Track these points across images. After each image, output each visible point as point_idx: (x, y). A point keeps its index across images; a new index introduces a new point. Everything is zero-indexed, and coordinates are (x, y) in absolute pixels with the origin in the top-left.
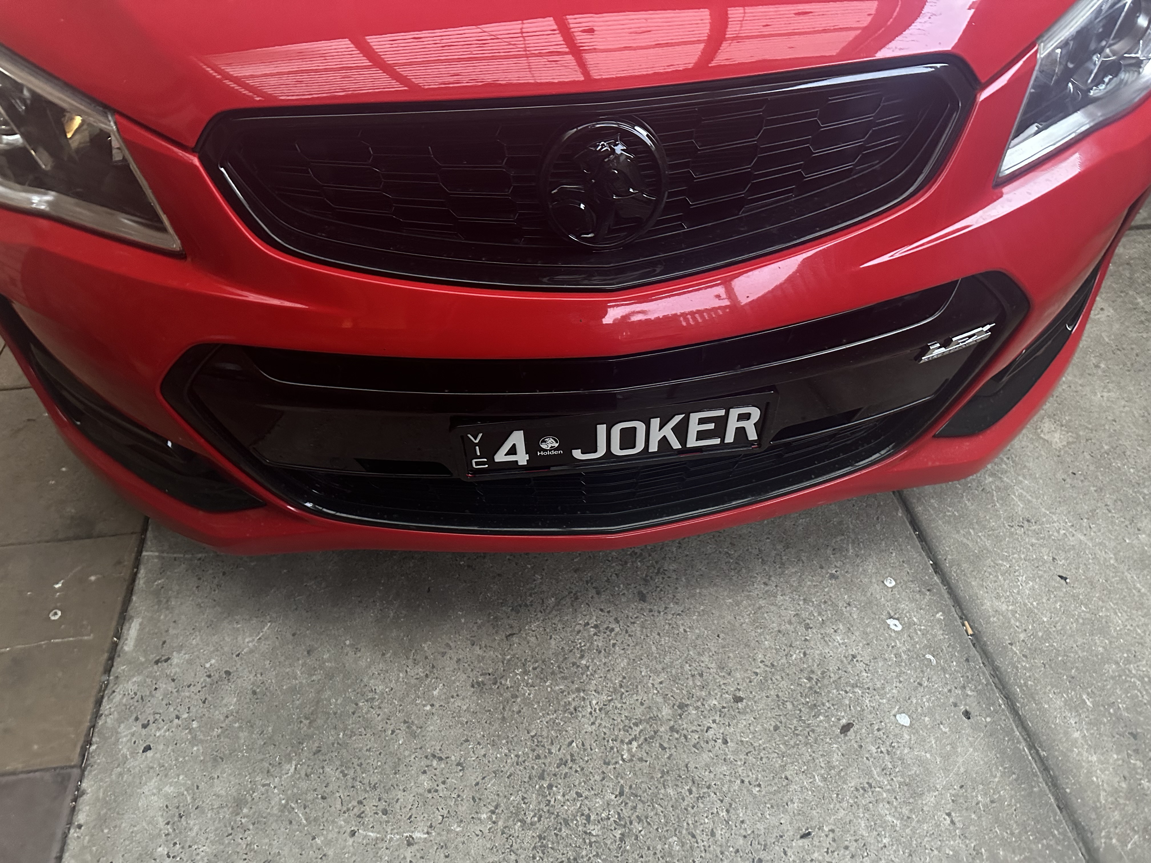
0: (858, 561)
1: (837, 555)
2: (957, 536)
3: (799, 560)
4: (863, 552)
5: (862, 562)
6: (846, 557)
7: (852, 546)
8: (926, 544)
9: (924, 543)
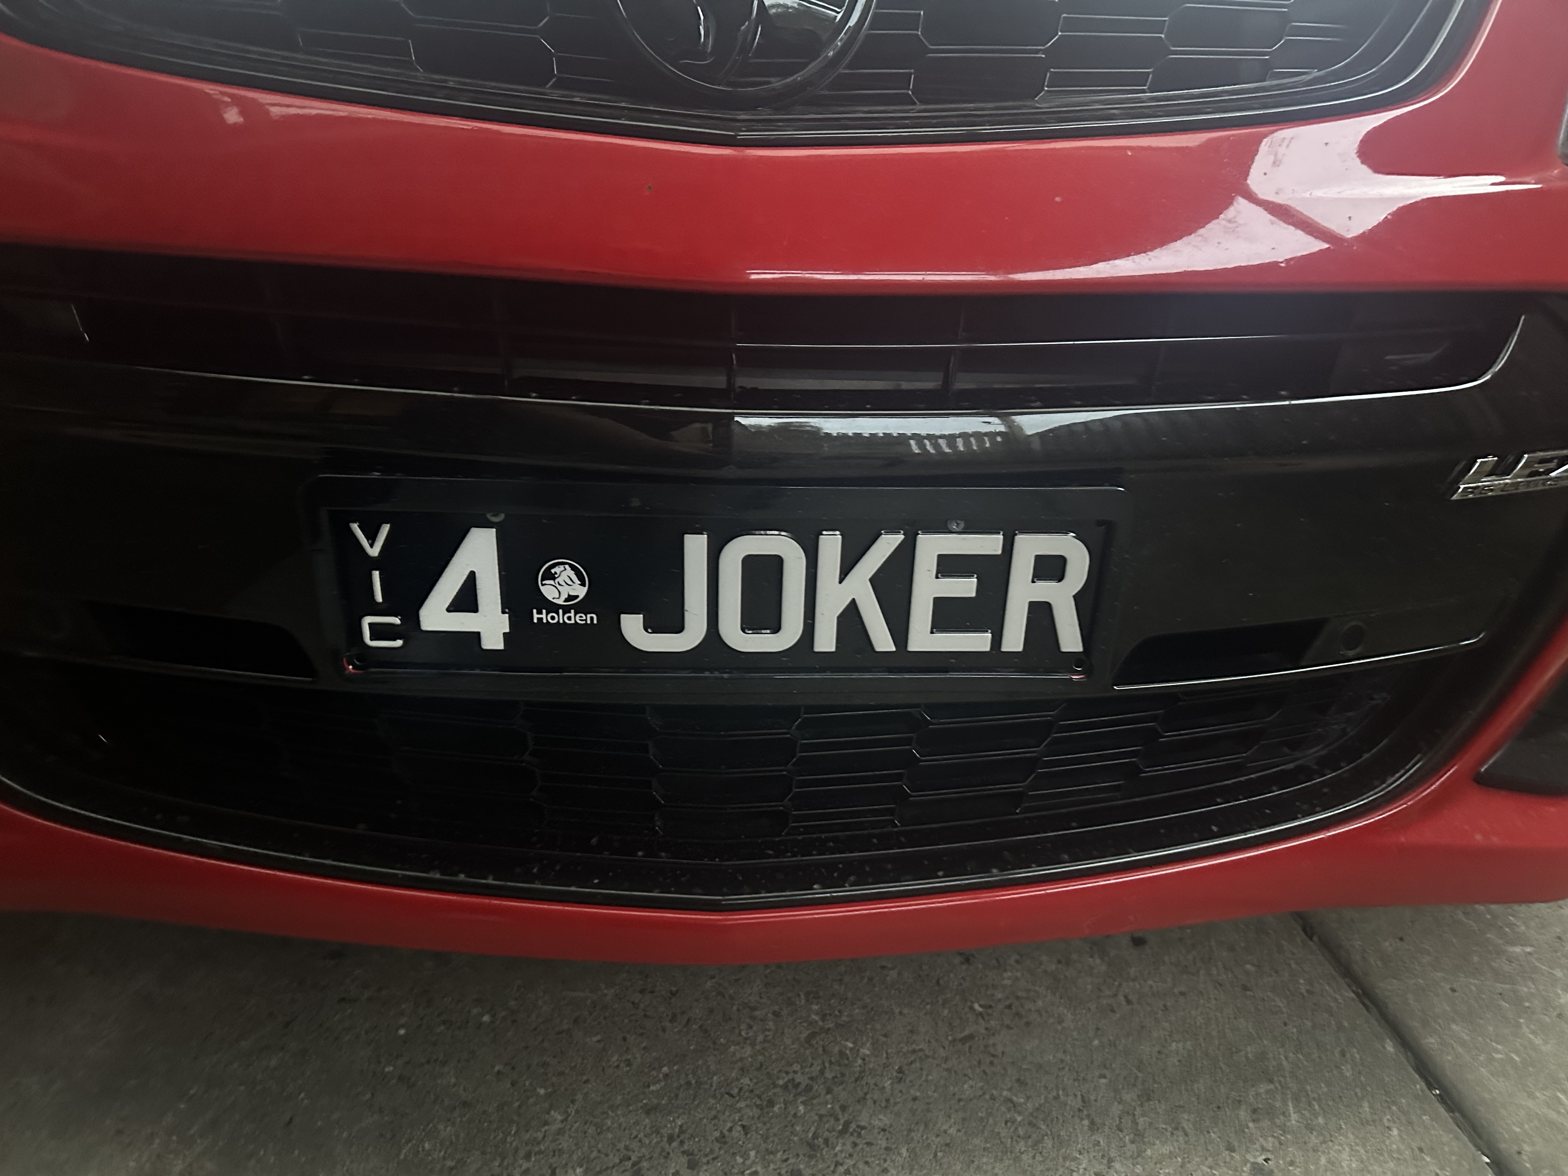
0: (1314, 1140)
1: (1266, 1123)
2: (1530, 1104)
3: (1176, 1129)
4: (1321, 1120)
5: (1324, 1142)
6: (1285, 1130)
7: (1295, 1106)
8: (1464, 1116)
9: (1457, 1114)
